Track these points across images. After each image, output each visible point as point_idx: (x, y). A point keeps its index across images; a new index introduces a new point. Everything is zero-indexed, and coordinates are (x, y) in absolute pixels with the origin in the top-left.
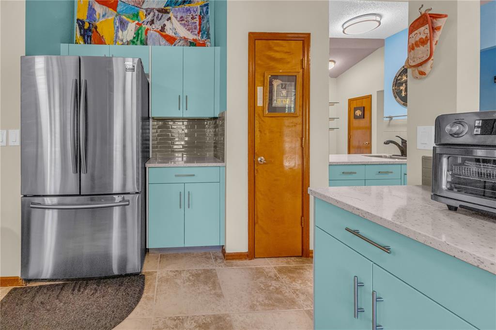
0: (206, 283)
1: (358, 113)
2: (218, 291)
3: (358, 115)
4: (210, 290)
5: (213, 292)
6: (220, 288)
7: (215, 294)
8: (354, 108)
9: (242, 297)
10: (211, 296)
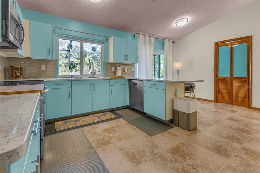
0: (132, 153)
2: (123, 151)
4: (127, 150)
5: (126, 150)
6: (123, 153)
7: (124, 149)
9: (110, 153)
10: (125, 148)
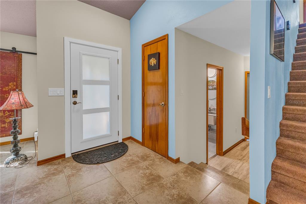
1: (153, 61)
3: (153, 65)
8: (148, 55)
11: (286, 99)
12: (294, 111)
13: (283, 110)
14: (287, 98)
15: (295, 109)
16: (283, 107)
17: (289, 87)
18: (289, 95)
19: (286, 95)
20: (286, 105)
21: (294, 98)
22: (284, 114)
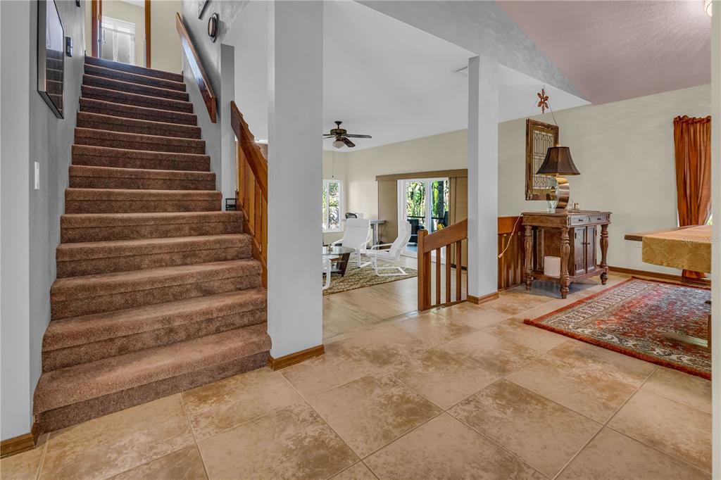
11: (66, 200)
12: (83, 223)
13: (61, 224)
14: (68, 199)
15: (86, 218)
16: (61, 217)
17: (71, 177)
18: (72, 192)
19: (67, 194)
20: (66, 213)
21: (82, 198)
22: (64, 230)
